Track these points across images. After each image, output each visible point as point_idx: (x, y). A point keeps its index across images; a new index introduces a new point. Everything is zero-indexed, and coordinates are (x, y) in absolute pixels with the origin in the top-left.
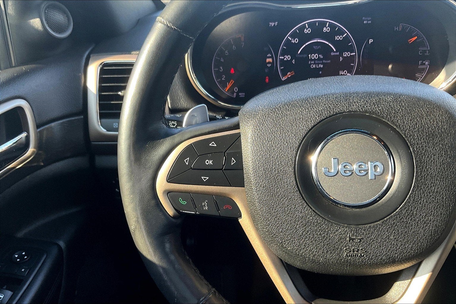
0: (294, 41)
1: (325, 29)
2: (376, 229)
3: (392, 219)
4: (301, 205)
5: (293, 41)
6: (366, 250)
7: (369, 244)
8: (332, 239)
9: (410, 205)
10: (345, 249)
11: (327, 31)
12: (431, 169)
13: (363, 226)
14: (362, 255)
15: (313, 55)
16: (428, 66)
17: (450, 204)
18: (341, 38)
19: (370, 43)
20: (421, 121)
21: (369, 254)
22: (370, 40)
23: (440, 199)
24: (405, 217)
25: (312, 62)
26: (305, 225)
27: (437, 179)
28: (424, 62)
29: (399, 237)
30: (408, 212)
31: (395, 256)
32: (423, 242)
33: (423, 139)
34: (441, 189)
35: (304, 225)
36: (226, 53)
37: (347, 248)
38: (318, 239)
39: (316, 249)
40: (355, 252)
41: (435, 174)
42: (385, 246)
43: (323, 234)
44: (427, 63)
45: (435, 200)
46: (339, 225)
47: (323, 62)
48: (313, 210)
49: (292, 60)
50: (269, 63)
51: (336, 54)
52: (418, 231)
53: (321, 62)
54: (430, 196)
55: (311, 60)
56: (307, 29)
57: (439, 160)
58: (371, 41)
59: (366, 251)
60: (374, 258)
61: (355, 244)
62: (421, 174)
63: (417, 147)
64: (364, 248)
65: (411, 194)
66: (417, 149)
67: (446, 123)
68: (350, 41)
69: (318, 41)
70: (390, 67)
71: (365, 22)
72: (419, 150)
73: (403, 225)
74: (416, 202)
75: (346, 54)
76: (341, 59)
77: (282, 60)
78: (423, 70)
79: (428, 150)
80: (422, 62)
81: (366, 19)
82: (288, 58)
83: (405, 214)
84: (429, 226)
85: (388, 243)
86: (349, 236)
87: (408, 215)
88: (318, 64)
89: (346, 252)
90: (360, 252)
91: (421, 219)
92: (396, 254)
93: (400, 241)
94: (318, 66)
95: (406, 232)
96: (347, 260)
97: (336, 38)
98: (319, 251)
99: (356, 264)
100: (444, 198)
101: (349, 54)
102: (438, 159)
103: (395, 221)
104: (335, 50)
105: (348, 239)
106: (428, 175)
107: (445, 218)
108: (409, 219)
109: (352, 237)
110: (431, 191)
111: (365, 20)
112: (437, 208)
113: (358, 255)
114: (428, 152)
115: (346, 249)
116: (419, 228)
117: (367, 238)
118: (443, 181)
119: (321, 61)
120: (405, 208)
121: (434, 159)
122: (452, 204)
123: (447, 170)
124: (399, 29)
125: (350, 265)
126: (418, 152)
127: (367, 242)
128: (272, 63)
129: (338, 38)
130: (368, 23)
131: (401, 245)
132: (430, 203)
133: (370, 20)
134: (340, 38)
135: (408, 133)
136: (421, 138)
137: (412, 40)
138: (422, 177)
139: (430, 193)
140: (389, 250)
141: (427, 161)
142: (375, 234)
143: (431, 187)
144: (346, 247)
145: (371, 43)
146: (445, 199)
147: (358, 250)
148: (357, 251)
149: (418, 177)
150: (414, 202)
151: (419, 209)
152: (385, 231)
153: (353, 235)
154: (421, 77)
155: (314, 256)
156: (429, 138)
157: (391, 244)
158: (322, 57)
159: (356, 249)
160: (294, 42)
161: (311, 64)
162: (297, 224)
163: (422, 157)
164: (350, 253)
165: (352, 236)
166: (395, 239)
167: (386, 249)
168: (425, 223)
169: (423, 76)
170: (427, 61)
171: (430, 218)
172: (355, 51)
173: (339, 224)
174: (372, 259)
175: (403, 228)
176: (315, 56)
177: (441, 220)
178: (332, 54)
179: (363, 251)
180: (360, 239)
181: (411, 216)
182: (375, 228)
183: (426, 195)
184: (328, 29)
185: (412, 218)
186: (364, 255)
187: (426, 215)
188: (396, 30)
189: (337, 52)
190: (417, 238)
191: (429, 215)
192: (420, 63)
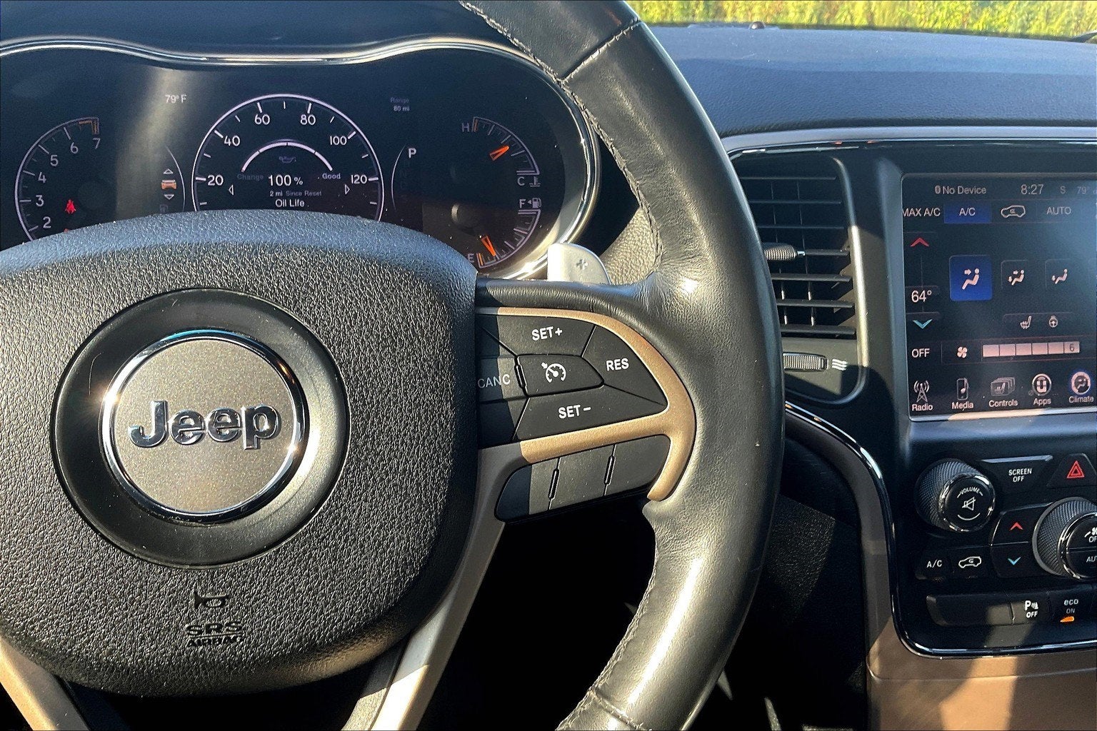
0: (231, 141)
1: (303, 117)
2: (261, 569)
3: (300, 542)
4: (70, 525)
5: (227, 141)
6: (239, 625)
7: (247, 607)
8: (153, 605)
9: (342, 505)
10: (187, 626)
11: (310, 122)
12: (388, 418)
13: (229, 564)
14: (232, 637)
15: (279, 178)
16: (539, 211)
17: (436, 496)
18: (343, 140)
19: (410, 156)
20: (368, 310)
21: (249, 634)
22: (410, 150)
23: (411, 487)
24: (329, 534)
25: (277, 194)
26: (82, 577)
27: (403, 442)
28: (530, 202)
29: (319, 584)
30: (337, 523)
31: (314, 633)
32: (377, 592)
33: (371, 351)
34: (414, 464)
35: (80, 575)
36: (52, 160)
37: (192, 623)
38: (117, 609)
39: (114, 635)
40: (213, 633)
41: (400, 431)
42: (286, 609)
43: (129, 594)
44: (535, 205)
45: (401, 488)
46: (168, 567)
47: (303, 194)
48: (102, 536)
49: (226, 185)
50: (169, 190)
51: (334, 177)
52: (365, 566)
53: (300, 194)
54: (389, 481)
55: (276, 188)
56: (260, 115)
57: (407, 398)
58: (412, 152)
59: (241, 628)
60: (261, 643)
61: (212, 611)
62: (364, 430)
63: (354, 369)
64: (234, 619)
65: (342, 478)
66: (354, 373)
67: (425, 314)
68: (364, 149)
69: (289, 144)
70: (455, 210)
71: (395, 108)
72: (361, 375)
73: (327, 554)
74: (356, 496)
75: (357, 179)
76: (347, 189)
77: (201, 185)
78: (529, 219)
79: (380, 375)
80: (526, 202)
81: (398, 101)
82: (216, 180)
83: (331, 527)
84: (389, 552)
85: (293, 601)
86: (195, 593)
87: (338, 529)
88: (293, 198)
89: (189, 634)
90: (224, 630)
91: (369, 538)
92: (315, 627)
93: (323, 595)
94: (293, 203)
95: (334, 572)
96: (195, 654)
97: (332, 140)
98: (121, 640)
99: (219, 662)
100: (420, 484)
101: (364, 179)
102: (405, 394)
103: (307, 546)
104: (331, 169)
105: (192, 601)
106: (381, 432)
107: (426, 532)
108: (340, 538)
109: (203, 596)
110: (391, 469)
111: (397, 104)
112: (406, 509)
113: (220, 640)
114: (380, 379)
115: (189, 628)
116: (366, 558)
117: (241, 594)
118: (417, 444)
119: (298, 191)
120: (330, 514)
121: (395, 396)
122: (441, 497)
123: (426, 419)
124: (470, 127)
125: (204, 669)
126: (357, 380)
127: (242, 605)
128: (177, 191)
129: (336, 140)
130: (402, 109)
131: (327, 604)
132: (389, 497)
133: (406, 105)
134: (340, 141)
135: (334, 338)
136: (365, 349)
137: (498, 153)
138: (367, 436)
139: (387, 475)
140: (298, 619)
141: (378, 401)
142: (259, 584)
143: (390, 459)
144: (189, 620)
145: (412, 155)
146: (425, 486)
147: (220, 626)
148: (218, 630)
149: (359, 437)
150: (351, 496)
151: (363, 512)
152: (283, 573)
153: (204, 590)
154: (526, 236)
155: (110, 653)
156: (384, 348)
157: (301, 605)
158: (301, 183)
159: (214, 624)
160: (229, 143)
161: (275, 197)
162: (62, 575)
163: (367, 391)
164: (201, 637)
165: (202, 594)
166: (310, 589)
167: (290, 618)
168: (380, 544)
169: (529, 232)
170: (535, 200)
171: (392, 533)
172: (377, 173)
173: (169, 565)
174: (256, 645)
175: (327, 561)
176: (284, 180)
177: (418, 535)
178: (325, 176)
179: (233, 627)
180: (222, 599)
181: (346, 531)
182: (258, 568)
183: (378, 479)
184: (312, 119)
185: (348, 537)
186: (235, 638)
187: (381, 527)
188: (466, 129)
189: (335, 172)
190: (364, 583)
191: (387, 527)
192: (521, 204)
